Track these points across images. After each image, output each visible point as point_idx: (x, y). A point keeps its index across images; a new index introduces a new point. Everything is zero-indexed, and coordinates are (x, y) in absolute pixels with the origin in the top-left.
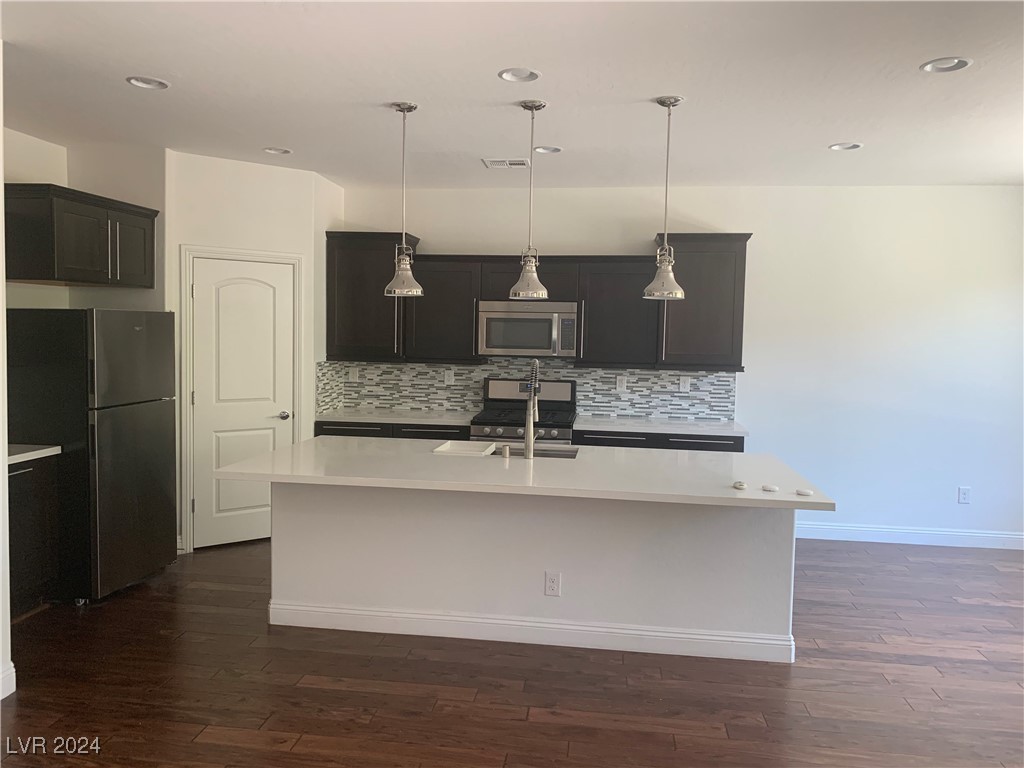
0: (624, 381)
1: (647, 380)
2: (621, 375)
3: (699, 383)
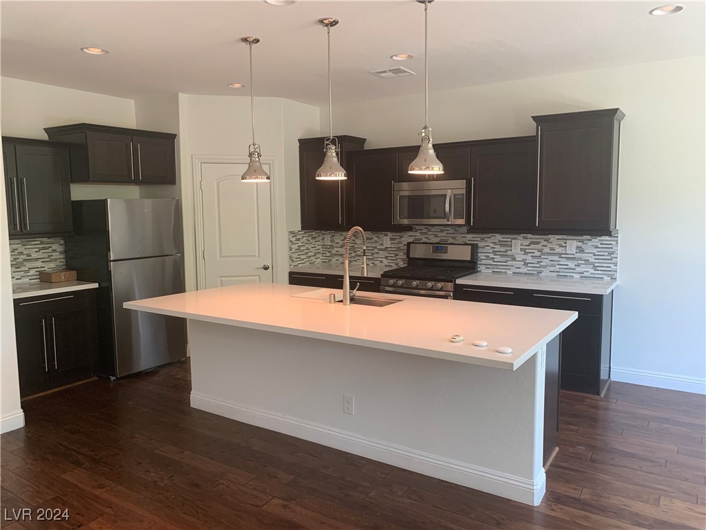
0: (518, 244)
1: (538, 243)
2: (516, 239)
3: (584, 246)
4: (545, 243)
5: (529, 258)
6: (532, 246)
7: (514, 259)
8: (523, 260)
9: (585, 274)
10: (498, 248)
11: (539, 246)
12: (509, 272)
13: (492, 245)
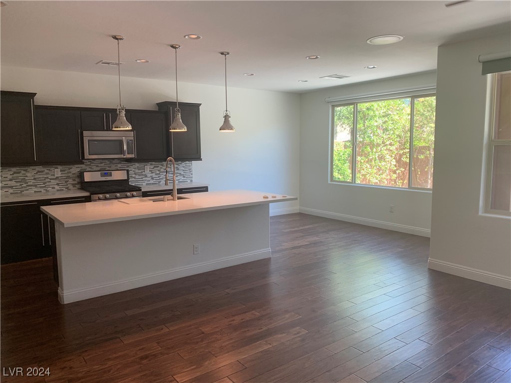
3: (179, 167)
4: (161, 167)
5: (154, 175)
6: (155, 169)
7: (146, 176)
8: (151, 176)
9: (180, 180)
10: (137, 171)
11: (159, 168)
12: (144, 184)
13: (134, 170)
